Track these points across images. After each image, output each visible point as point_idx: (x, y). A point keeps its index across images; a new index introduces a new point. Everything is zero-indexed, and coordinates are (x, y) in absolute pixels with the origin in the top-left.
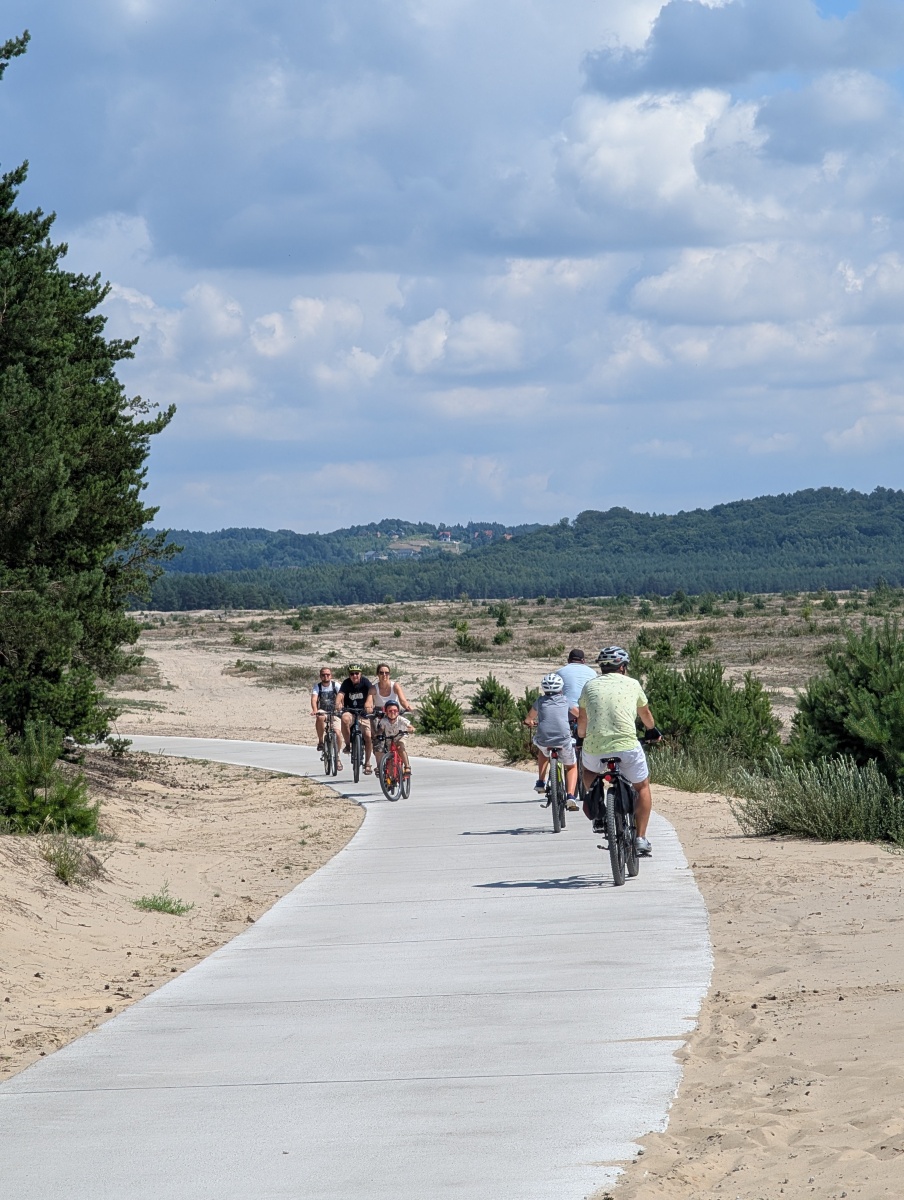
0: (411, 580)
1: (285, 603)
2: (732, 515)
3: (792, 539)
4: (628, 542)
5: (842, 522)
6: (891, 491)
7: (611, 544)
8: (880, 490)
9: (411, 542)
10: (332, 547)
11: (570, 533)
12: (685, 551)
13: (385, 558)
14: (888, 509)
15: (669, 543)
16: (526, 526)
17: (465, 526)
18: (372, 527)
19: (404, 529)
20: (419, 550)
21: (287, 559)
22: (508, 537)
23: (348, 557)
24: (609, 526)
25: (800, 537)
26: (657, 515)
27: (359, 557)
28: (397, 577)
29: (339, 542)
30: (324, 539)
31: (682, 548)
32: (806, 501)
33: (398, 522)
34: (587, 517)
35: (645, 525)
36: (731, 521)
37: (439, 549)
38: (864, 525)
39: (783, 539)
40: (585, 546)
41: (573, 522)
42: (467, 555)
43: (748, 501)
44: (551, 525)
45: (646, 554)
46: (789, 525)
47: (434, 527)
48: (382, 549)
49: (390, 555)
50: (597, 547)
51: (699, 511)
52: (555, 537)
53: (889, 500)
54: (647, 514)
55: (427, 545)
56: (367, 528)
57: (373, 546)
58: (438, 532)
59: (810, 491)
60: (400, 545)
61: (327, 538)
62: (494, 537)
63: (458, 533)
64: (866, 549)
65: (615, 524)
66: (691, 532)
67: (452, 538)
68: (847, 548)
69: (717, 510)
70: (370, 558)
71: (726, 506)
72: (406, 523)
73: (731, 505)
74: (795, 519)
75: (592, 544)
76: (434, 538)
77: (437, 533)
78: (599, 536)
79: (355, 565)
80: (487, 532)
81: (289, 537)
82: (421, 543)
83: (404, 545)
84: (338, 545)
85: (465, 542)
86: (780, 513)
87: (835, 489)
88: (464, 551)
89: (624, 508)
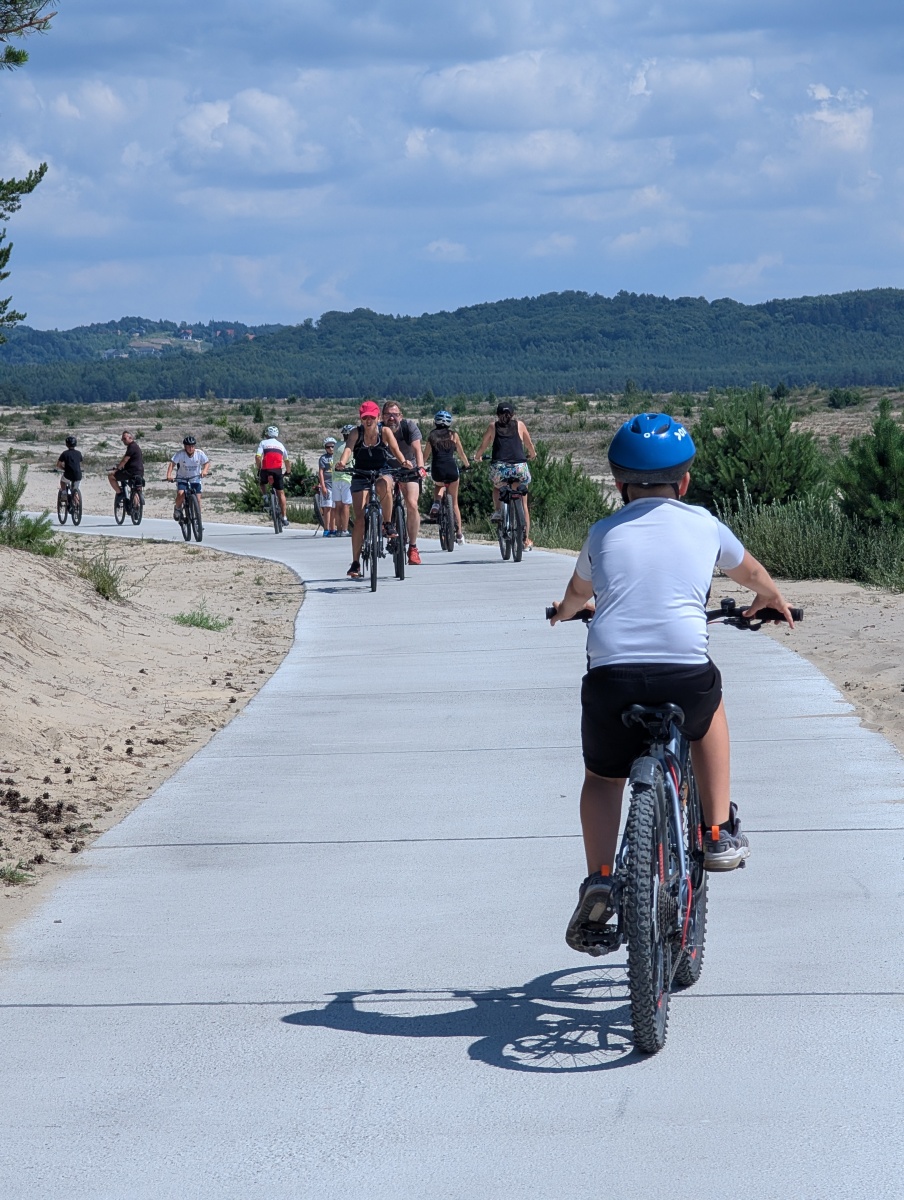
0: (154, 377)
1: (27, 400)
2: (476, 317)
3: (537, 342)
4: (372, 343)
5: (584, 325)
6: (634, 295)
7: (354, 346)
8: (623, 294)
9: (152, 340)
10: (72, 344)
11: (314, 334)
12: (428, 353)
13: (125, 356)
14: (631, 313)
15: (413, 345)
16: (267, 326)
17: (206, 325)
18: (112, 325)
19: (145, 327)
20: (160, 347)
21: (25, 354)
22: (251, 337)
23: (88, 355)
24: (352, 327)
25: (544, 340)
26: (402, 316)
27: (99, 355)
28: (140, 374)
29: (78, 339)
30: (64, 336)
31: (425, 350)
32: (550, 304)
33: (139, 320)
34: (331, 318)
35: (389, 327)
36: (475, 324)
37: (181, 347)
38: (608, 329)
39: (528, 342)
40: (328, 346)
41: (317, 322)
42: (210, 353)
43: (492, 304)
44: (294, 325)
45: (390, 356)
46: (533, 328)
47: (175, 325)
48: (123, 347)
49: (130, 353)
50: (341, 348)
51: (443, 313)
52: (299, 337)
53: (631, 304)
54: (391, 316)
55: (168, 342)
56: (107, 326)
57: (113, 344)
58: (179, 330)
59: (554, 295)
60: (140, 343)
61: (66, 335)
62: (236, 337)
63: (199, 331)
64: (608, 353)
65: (359, 325)
66: (435, 335)
67: (194, 337)
68: (591, 352)
69: (461, 312)
70: (110, 356)
71: (470, 309)
72: (147, 321)
73: (475, 308)
74: (538, 322)
75: (335, 345)
76: (175, 336)
77: (179, 332)
78: (343, 337)
79: (95, 363)
80: (229, 331)
81: (26, 334)
82: (163, 341)
83: (144, 343)
84: (77, 342)
85: (206, 341)
86: (524, 317)
87: (579, 293)
88: (206, 350)
89: (368, 309)
